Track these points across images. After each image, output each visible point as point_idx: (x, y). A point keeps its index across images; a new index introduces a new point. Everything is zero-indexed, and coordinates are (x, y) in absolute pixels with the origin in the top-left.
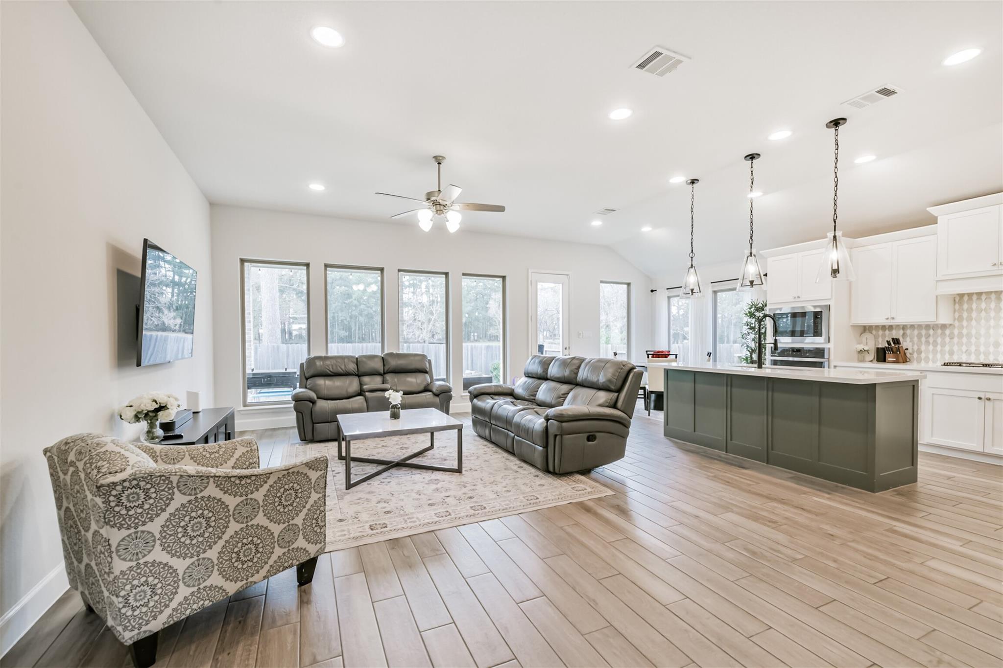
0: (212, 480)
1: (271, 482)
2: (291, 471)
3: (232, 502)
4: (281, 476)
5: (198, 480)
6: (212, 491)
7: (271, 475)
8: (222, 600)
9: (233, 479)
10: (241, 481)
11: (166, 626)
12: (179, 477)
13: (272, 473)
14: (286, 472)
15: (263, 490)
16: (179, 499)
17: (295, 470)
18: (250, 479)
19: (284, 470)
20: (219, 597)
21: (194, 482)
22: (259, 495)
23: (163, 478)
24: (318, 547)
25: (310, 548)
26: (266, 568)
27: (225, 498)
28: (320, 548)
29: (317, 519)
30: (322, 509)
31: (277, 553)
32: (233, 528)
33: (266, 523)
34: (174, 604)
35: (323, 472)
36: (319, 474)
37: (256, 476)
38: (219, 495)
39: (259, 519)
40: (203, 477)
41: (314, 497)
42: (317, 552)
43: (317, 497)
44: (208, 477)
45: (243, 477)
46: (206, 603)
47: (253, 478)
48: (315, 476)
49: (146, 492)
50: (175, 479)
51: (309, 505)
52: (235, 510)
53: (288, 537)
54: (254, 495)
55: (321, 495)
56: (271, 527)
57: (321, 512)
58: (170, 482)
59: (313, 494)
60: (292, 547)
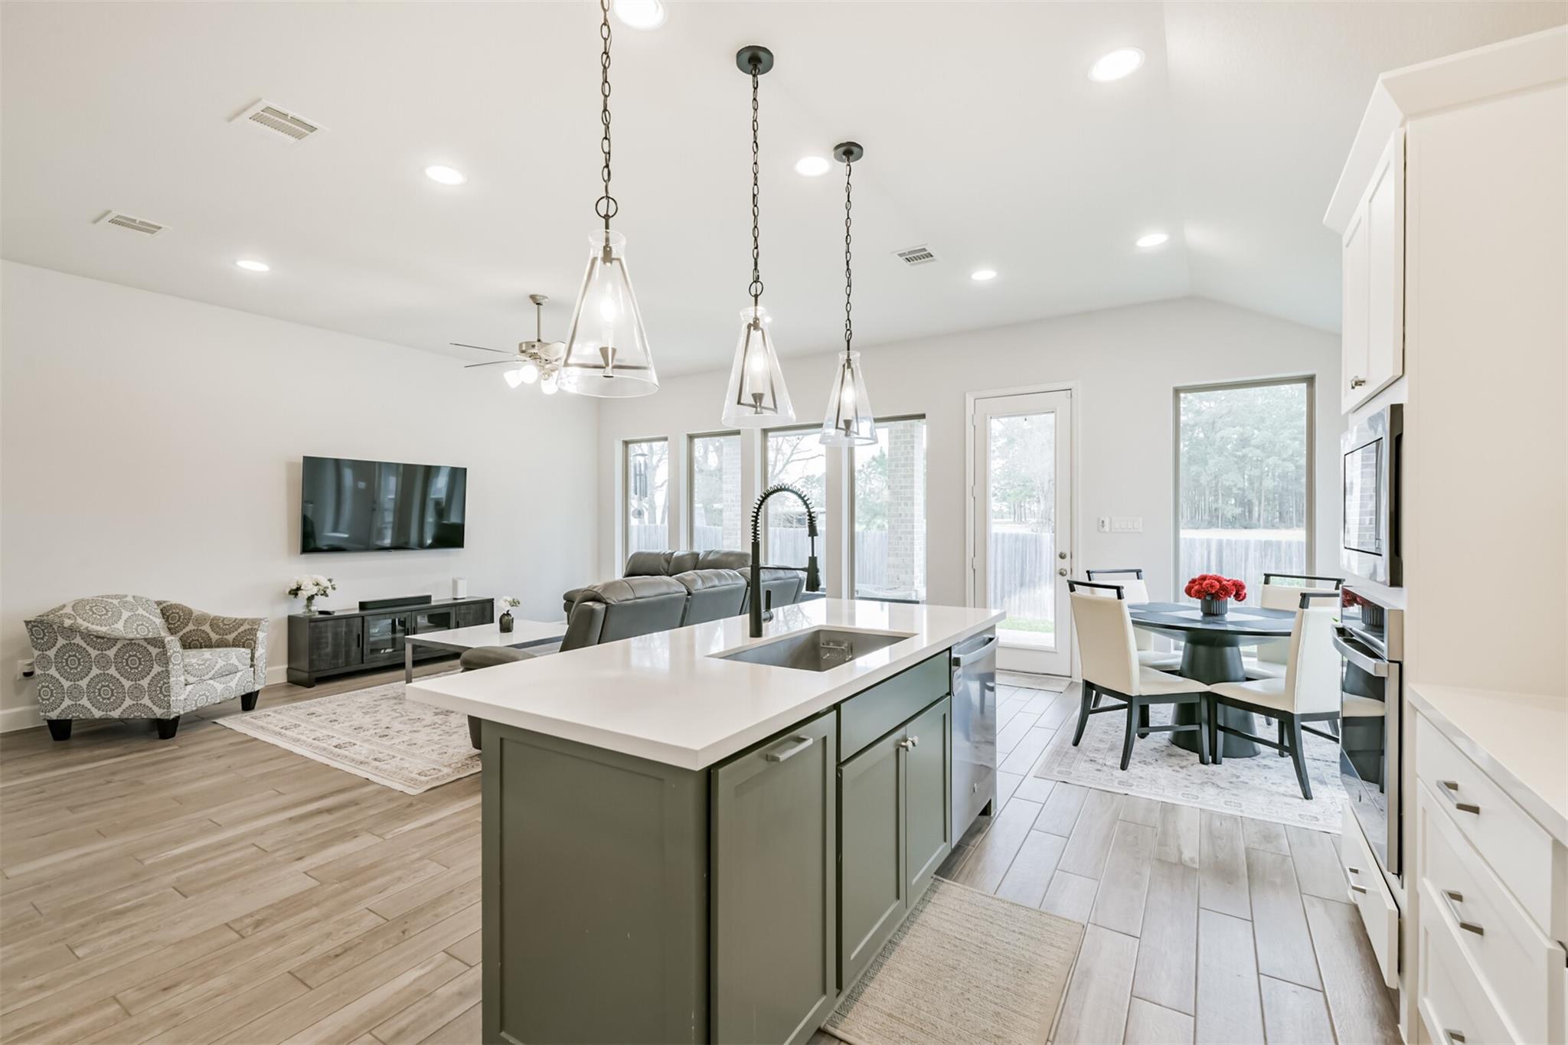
0: (78, 634)
1: (119, 645)
2: (133, 642)
3: (94, 653)
5: (70, 631)
6: (78, 640)
9: (92, 637)
10: (97, 639)
12: (59, 627)
13: (118, 639)
15: (114, 650)
16: (61, 642)
17: (137, 642)
19: (128, 640)
20: (89, 716)
22: (111, 653)
23: (53, 625)
24: (162, 711)
25: (155, 709)
26: (120, 710)
27: (88, 648)
28: (164, 713)
29: (161, 688)
30: (165, 680)
31: (128, 702)
32: (95, 671)
33: (118, 676)
34: (63, 707)
35: (161, 649)
36: (157, 650)
37: (108, 639)
38: (84, 645)
39: (112, 671)
40: (73, 630)
41: (157, 669)
42: (161, 715)
43: (160, 669)
44: (76, 631)
45: (98, 637)
46: (81, 715)
47: (106, 640)
48: (154, 651)
49: (43, 630)
50: (55, 627)
51: (152, 674)
52: (95, 659)
53: (136, 693)
54: (107, 652)
55: (164, 669)
56: (122, 680)
57: (165, 683)
58: (53, 629)
59: (155, 665)
60: (139, 702)
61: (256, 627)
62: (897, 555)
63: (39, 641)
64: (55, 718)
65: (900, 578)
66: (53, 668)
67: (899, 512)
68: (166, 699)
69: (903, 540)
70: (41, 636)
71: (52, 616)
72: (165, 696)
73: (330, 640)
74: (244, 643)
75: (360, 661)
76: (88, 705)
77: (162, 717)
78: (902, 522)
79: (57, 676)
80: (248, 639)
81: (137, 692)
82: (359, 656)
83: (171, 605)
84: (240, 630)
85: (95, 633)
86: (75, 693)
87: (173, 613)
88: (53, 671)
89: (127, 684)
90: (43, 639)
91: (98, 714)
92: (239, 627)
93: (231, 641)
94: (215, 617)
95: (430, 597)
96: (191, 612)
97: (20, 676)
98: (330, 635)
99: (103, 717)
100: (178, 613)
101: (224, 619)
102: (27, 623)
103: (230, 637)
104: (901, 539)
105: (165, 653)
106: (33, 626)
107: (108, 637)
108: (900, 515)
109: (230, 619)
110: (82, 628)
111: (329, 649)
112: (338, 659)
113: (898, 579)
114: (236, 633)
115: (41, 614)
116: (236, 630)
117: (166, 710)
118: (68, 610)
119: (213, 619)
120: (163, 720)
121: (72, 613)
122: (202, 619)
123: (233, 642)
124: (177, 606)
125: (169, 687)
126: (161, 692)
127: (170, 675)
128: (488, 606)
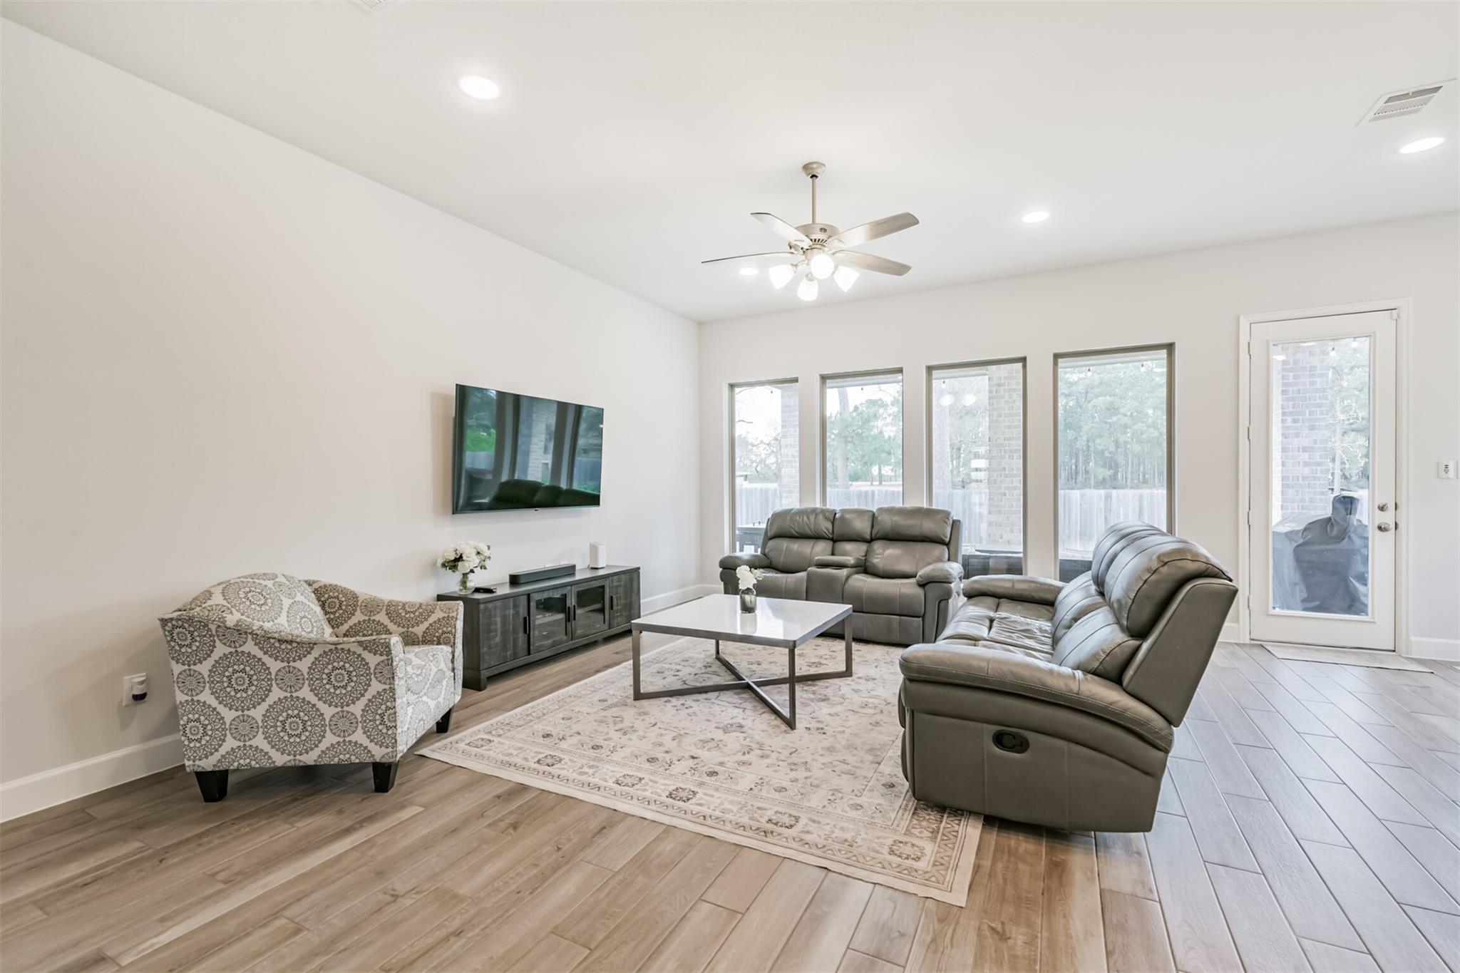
0: (250, 636)
1: (316, 653)
2: (339, 647)
3: (274, 665)
4: (327, 650)
5: (236, 634)
6: (250, 647)
7: (315, 646)
8: (268, 768)
9: (272, 641)
10: (281, 644)
11: (217, 769)
12: (216, 626)
13: (315, 644)
14: (333, 647)
15: (308, 661)
16: (221, 650)
18: (291, 644)
19: (332, 644)
20: (265, 764)
21: (232, 634)
22: (304, 665)
23: (202, 624)
24: (384, 751)
25: (374, 748)
26: (317, 752)
27: (266, 659)
28: (387, 754)
29: (382, 716)
30: (389, 704)
31: (330, 739)
32: (276, 694)
33: (314, 700)
34: (223, 751)
35: (384, 657)
36: (379, 659)
37: (298, 643)
38: (259, 654)
39: (305, 693)
40: (241, 632)
41: (376, 687)
42: (383, 757)
43: (380, 687)
44: (246, 633)
45: (281, 641)
46: (253, 763)
47: (295, 645)
48: (373, 660)
49: (192, 633)
50: (213, 627)
51: (368, 695)
52: (277, 675)
53: (343, 724)
54: (298, 664)
55: (387, 687)
56: (320, 705)
57: (388, 708)
58: (209, 630)
59: (374, 682)
60: (347, 739)
61: (454, 614)
62: (1000, 512)
63: (183, 650)
64: (210, 769)
65: (1004, 537)
66: (207, 691)
67: (1003, 466)
68: (390, 732)
69: (1007, 497)
70: (188, 642)
71: (198, 609)
72: (388, 728)
73: (499, 625)
74: (439, 638)
75: (526, 653)
76: (265, 746)
77: (384, 760)
78: (1006, 476)
79: (214, 703)
80: (444, 633)
81: (345, 722)
82: (526, 646)
83: (325, 586)
84: (431, 620)
85: (276, 635)
86: (244, 728)
87: (330, 597)
88: (206, 696)
89: (328, 711)
90: (189, 646)
91: (280, 760)
92: (429, 616)
93: (420, 635)
94: (390, 601)
95: (573, 567)
96: (355, 597)
97: (126, 698)
98: (498, 620)
99: (289, 764)
100: (337, 597)
101: (404, 605)
102: (164, 622)
103: (419, 630)
104: (1005, 495)
105: (389, 662)
106: (174, 627)
107: (298, 640)
108: (1005, 468)
109: (413, 605)
110: (255, 628)
111: (498, 639)
112: (507, 651)
113: (1002, 538)
114: (426, 625)
115: (179, 606)
116: (426, 620)
117: (390, 749)
118: (217, 599)
119: (388, 606)
120: (384, 764)
121: (225, 603)
122: (372, 606)
123: (423, 636)
124: (334, 588)
125: (395, 713)
126: (382, 723)
127: (396, 696)
128: (635, 575)
